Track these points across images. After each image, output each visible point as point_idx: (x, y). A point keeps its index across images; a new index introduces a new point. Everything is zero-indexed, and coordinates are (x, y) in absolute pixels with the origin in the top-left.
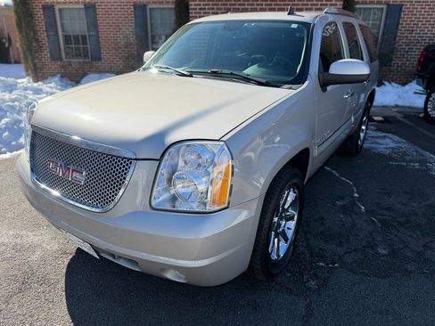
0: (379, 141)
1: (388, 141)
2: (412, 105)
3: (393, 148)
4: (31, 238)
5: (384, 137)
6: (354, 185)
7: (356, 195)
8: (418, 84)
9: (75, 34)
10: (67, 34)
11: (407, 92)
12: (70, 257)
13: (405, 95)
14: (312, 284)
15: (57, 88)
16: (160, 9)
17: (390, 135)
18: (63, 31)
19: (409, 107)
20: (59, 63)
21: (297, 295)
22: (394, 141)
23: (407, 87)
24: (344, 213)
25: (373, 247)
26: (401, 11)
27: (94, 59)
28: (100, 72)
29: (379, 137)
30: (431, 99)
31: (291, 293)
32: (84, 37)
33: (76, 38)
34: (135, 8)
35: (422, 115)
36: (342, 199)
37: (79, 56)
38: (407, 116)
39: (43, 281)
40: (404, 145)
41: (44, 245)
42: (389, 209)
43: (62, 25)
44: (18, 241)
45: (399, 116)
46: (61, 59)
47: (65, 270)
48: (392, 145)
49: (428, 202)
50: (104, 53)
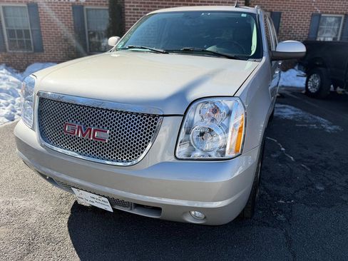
0: (282, 110)
1: (287, 110)
2: (294, 85)
3: (294, 115)
4: (22, 203)
5: (284, 108)
6: (278, 142)
7: (283, 149)
8: (299, 69)
9: (18, 28)
10: (10, 28)
11: (288, 76)
12: (68, 216)
13: (288, 78)
14: (281, 217)
15: (8, 74)
16: (96, 9)
17: (287, 106)
18: (7, 25)
19: (292, 87)
20: (4, 54)
21: (274, 227)
22: (292, 110)
23: (288, 72)
24: (280, 163)
25: (312, 185)
26: (280, 17)
27: (36, 50)
28: (43, 62)
29: (281, 108)
30: (310, 79)
31: (268, 226)
32: (27, 31)
33: (19, 32)
34: (73, 8)
35: (304, 92)
36: (274, 153)
37: (22, 47)
38: (293, 93)
39: (49, 240)
40: (301, 113)
41: (37, 208)
42: (311, 157)
43: (6, 20)
44: (10, 207)
45: (288, 93)
46: (5, 51)
47: (67, 228)
48: (293, 113)
49: (335, 151)
50: (46, 46)
